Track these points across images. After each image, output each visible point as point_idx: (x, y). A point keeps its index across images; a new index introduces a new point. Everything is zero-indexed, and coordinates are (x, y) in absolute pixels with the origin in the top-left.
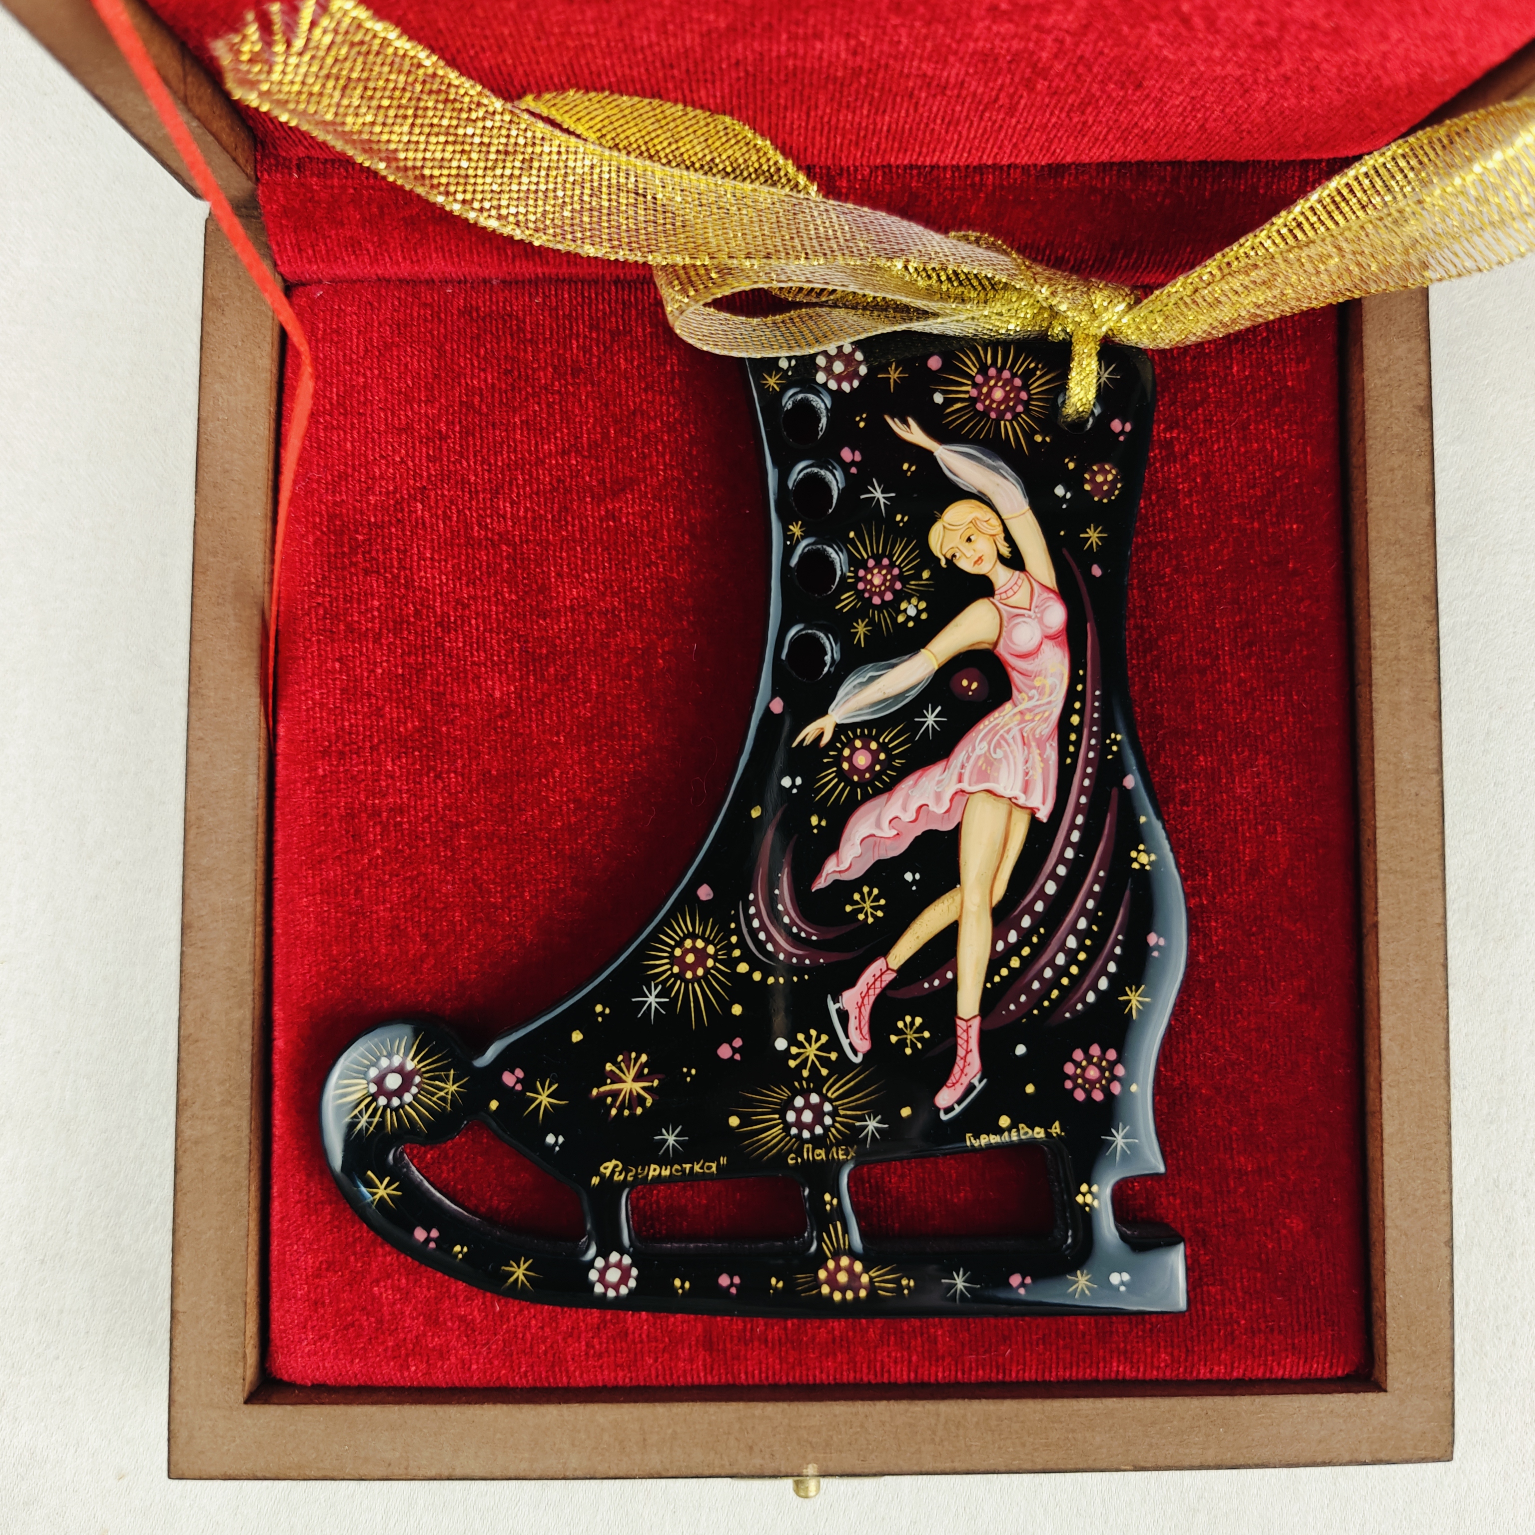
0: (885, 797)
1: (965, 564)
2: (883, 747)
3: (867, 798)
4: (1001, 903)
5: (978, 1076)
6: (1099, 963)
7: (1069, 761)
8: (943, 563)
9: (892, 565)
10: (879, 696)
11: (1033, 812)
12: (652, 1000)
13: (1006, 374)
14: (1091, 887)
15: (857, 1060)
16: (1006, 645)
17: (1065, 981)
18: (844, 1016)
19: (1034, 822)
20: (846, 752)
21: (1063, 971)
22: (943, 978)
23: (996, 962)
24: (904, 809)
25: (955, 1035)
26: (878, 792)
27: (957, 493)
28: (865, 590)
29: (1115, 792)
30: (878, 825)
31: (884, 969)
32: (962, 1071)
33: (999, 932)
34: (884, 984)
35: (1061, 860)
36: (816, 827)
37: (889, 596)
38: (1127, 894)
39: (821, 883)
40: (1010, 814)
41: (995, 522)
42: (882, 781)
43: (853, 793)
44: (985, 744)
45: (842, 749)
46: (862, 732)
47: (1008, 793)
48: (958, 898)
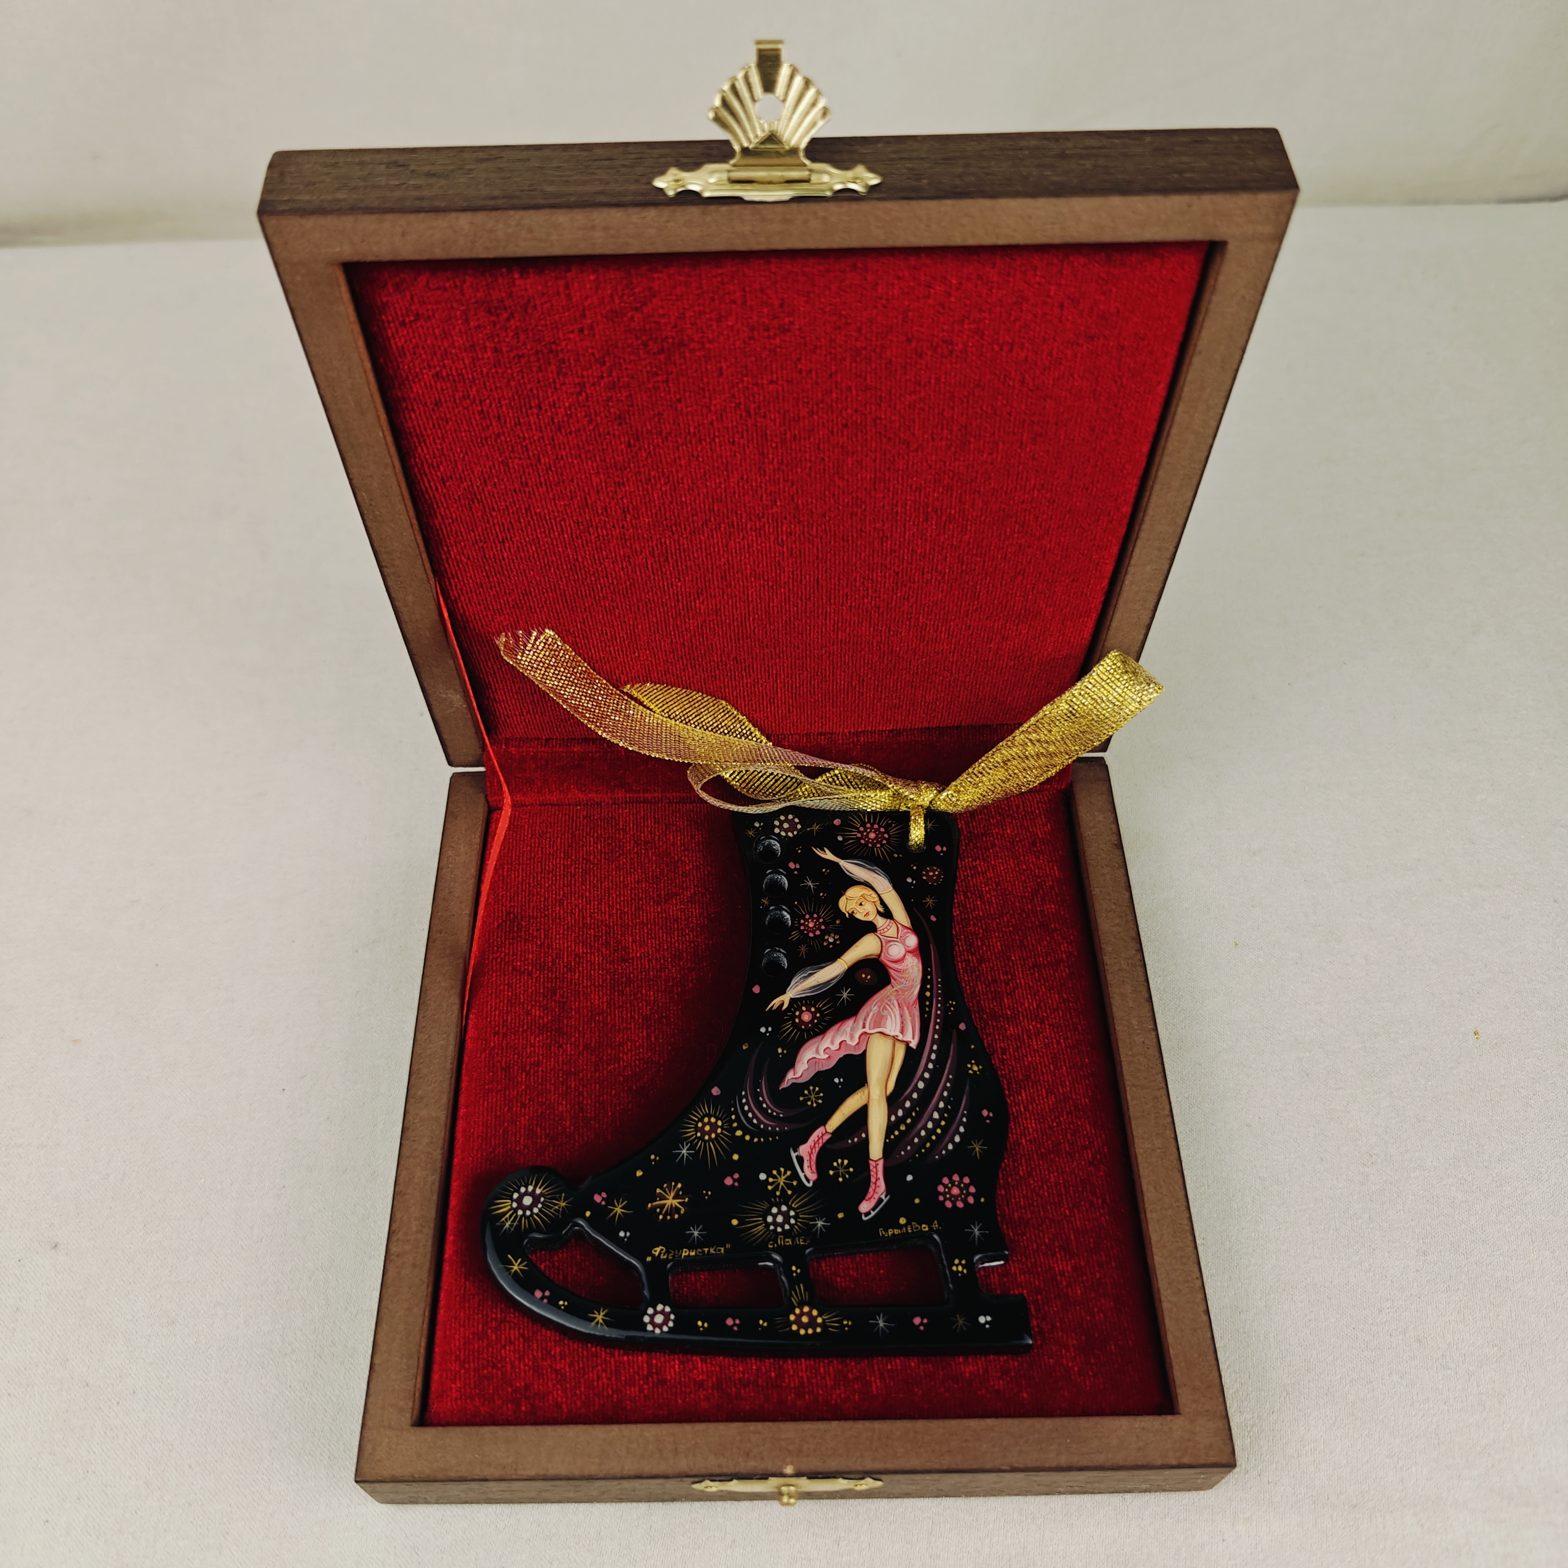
0: (820, 1037)
1: (860, 916)
2: (818, 1010)
3: (810, 1038)
4: (892, 1094)
5: (884, 1194)
6: (954, 1126)
7: (926, 1016)
8: (847, 915)
9: (819, 917)
10: (815, 983)
11: (907, 1044)
12: (684, 1151)
13: (876, 826)
14: (945, 1084)
15: (810, 1185)
16: (885, 956)
17: (934, 1137)
18: (800, 1160)
19: (908, 1048)
20: (797, 1013)
21: (931, 1132)
22: (860, 1137)
23: (891, 1128)
24: (832, 1042)
25: (869, 1170)
26: (816, 1035)
27: (853, 882)
28: (804, 930)
29: (955, 1032)
30: (817, 1052)
31: (824, 1132)
32: (874, 1191)
33: (892, 1109)
34: (824, 1141)
35: (926, 1069)
36: (781, 1054)
37: (818, 933)
38: (967, 1088)
39: (785, 1085)
40: (894, 1045)
41: (875, 895)
42: (819, 1028)
43: (802, 1035)
44: (876, 1007)
45: (795, 1012)
46: (806, 1002)
47: (892, 1034)
48: (866, 1091)
